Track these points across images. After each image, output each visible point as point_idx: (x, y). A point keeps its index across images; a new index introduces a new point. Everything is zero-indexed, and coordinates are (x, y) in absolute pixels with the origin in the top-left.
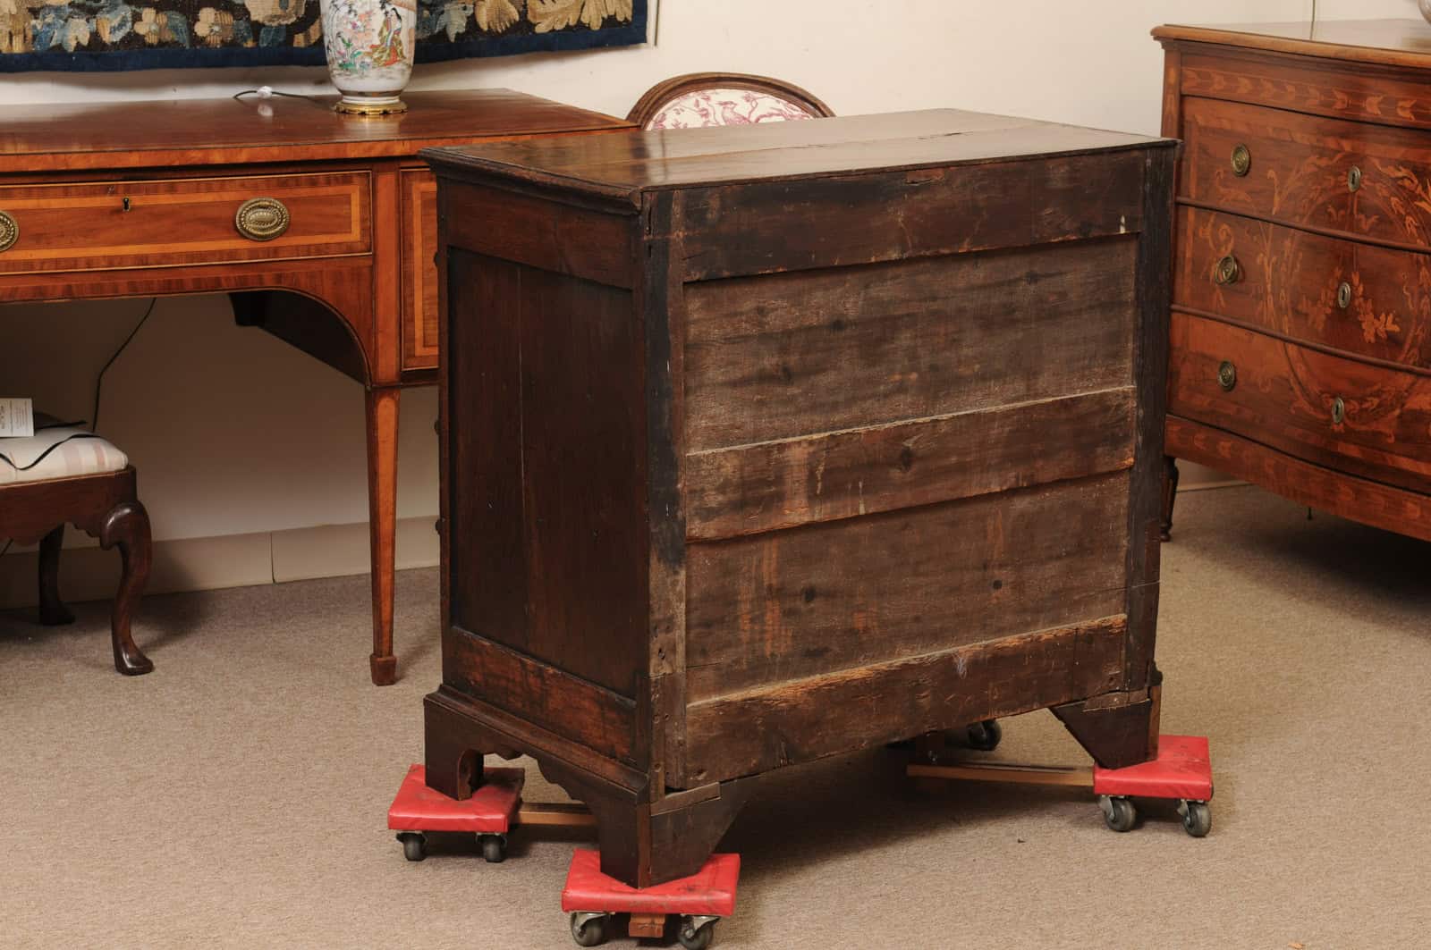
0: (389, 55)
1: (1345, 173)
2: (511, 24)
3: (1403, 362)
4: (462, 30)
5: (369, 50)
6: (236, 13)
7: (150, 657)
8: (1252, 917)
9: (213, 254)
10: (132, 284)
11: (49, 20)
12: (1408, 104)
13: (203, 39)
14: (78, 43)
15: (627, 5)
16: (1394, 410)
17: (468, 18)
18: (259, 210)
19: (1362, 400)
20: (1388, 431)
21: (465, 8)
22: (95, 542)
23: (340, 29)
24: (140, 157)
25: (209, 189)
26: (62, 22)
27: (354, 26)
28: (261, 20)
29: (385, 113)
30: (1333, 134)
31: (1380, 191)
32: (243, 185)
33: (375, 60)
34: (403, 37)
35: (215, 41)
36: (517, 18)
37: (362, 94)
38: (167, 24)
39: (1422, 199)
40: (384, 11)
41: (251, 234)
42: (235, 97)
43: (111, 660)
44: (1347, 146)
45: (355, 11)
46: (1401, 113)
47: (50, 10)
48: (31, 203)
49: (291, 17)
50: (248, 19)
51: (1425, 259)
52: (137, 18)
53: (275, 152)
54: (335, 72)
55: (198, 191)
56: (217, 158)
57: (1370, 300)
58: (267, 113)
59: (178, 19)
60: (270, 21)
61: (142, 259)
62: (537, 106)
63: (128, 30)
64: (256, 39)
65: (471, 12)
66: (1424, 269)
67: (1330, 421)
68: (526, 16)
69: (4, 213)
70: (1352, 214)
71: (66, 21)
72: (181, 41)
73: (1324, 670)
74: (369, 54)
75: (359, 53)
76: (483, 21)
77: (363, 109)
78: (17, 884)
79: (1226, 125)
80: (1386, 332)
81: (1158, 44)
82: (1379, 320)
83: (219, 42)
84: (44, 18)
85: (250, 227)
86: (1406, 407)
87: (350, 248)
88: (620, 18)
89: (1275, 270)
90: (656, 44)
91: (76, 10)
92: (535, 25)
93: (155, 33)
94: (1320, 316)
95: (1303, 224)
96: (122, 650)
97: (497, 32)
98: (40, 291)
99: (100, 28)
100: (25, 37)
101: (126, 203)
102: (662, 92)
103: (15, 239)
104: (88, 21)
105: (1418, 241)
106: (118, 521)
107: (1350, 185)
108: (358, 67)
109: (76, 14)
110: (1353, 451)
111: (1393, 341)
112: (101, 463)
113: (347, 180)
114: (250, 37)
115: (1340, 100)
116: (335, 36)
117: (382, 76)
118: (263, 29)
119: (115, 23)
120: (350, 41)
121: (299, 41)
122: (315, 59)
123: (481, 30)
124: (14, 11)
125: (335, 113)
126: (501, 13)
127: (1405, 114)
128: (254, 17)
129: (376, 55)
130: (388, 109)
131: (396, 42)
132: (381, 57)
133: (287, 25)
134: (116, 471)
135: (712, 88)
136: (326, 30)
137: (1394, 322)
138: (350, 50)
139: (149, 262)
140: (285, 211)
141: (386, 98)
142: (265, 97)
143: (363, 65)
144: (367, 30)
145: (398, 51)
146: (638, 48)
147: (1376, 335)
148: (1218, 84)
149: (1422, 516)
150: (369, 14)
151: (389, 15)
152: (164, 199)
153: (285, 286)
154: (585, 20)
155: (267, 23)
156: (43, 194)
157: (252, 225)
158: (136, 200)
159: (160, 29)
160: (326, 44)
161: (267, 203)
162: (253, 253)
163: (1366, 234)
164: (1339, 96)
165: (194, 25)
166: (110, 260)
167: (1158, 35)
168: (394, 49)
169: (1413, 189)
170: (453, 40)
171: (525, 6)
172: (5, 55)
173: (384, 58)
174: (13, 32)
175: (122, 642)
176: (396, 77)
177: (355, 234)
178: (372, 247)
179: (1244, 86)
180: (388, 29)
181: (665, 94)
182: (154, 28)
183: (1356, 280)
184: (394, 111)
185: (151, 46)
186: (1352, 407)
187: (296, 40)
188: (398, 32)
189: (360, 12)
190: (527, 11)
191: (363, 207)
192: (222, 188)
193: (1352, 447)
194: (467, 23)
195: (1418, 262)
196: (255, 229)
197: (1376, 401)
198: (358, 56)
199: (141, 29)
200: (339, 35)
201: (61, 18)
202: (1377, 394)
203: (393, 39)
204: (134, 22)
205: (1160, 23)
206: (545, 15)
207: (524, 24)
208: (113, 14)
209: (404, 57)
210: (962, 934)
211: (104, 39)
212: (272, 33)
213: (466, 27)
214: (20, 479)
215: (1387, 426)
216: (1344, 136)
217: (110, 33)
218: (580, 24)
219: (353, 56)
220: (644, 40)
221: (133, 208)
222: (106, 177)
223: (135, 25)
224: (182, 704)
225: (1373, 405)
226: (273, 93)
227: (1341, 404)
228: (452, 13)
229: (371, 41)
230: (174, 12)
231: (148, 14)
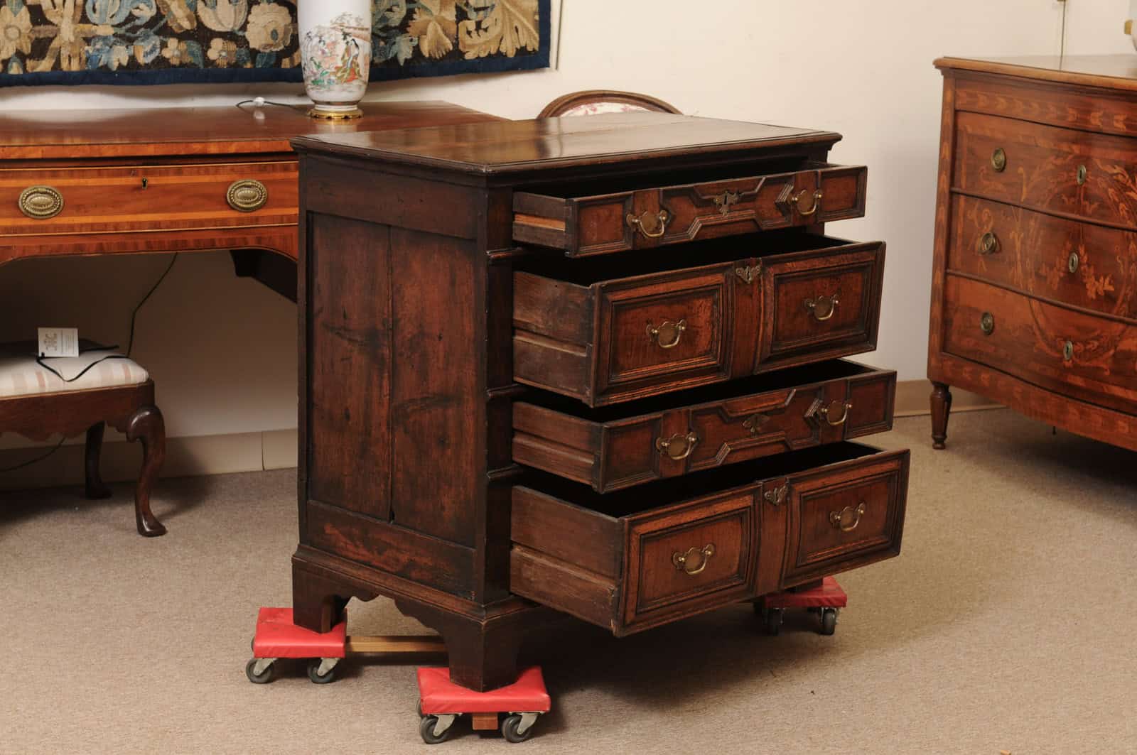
0: (349, 74)
1: (1074, 170)
2: (446, 52)
3: (1117, 314)
4: (409, 56)
5: (333, 70)
6: (238, 43)
7: (164, 524)
8: (974, 732)
9: (209, 221)
10: (148, 244)
11: (98, 46)
12: (1121, 118)
13: (214, 61)
14: (120, 64)
15: (535, 38)
16: (1109, 350)
17: (414, 47)
18: (244, 188)
19: (1086, 343)
20: (1104, 366)
21: (411, 40)
22: (123, 437)
23: (314, 55)
24: (155, 148)
25: (207, 172)
26: (108, 48)
27: (323, 52)
28: (257, 48)
29: (346, 118)
30: (1066, 140)
31: (1101, 184)
32: (232, 170)
33: (339, 78)
34: (360, 61)
35: (223, 63)
36: (451, 48)
37: (329, 103)
38: (187, 50)
39: (1131, 190)
40: (345, 41)
41: (238, 206)
42: (238, 105)
43: (135, 525)
44: (1076, 149)
45: (324, 41)
46: (1116, 124)
47: (99, 39)
48: (73, 182)
49: (280, 46)
50: (248, 47)
51: (1133, 235)
52: (164, 45)
53: (257, 145)
54: (309, 87)
55: (198, 173)
56: (213, 149)
57: (1092, 267)
58: (260, 117)
59: (195, 47)
60: (264, 48)
61: (156, 224)
62: (461, 114)
63: (157, 55)
64: (254, 62)
65: (416, 43)
66: (1132, 243)
67: (1062, 359)
68: (458, 47)
69: (53, 189)
70: (1079, 201)
71: (111, 47)
72: (197, 63)
73: (1052, 547)
74: (334, 74)
75: (327, 73)
76: (425, 49)
77: (330, 115)
78: (46, 690)
79: (988, 133)
80: (1105, 291)
81: (939, 72)
82: (1099, 281)
83: (225, 64)
84: (95, 45)
85: (238, 202)
86: (1118, 348)
88: (530, 49)
89: (1023, 243)
90: (557, 68)
91: (119, 39)
92: (465, 53)
93: (177, 57)
94: (1056, 277)
95: (1045, 208)
96: (143, 518)
97: (436, 59)
98: (80, 247)
99: (136, 53)
100: (80, 59)
101: (144, 183)
102: (560, 105)
103: (61, 208)
104: (127, 47)
105: (1129, 222)
106: (140, 421)
107: (1079, 180)
108: (326, 83)
109: (118, 42)
110: (1078, 381)
111: (1109, 299)
112: (128, 377)
114: (248, 60)
115: (1072, 115)
116: (309, 58)
117: (344, 90)
118: (259, 54)
119: (148, 49)
120: (320, 63)
121: (286, 63)
122: (295, 77)
123: (424, 56)
124: (72, 39)
125: (309, 118)
126: (439, 44)
127: (1119, 125)
128: (252, 46)
129: (339, 74)
130: (348, 115)
131: (354, 64)
132: (343, 75)
133: (277, 52)
134: (139, 384)
135: (599, 102)
136: (303, 56)
137: (1110, 284)
138: (320, 70)
139: (162, 226)
140: (264, 190)
141: (348, 106)
142: (259, 105)
143: (330, 81)
144: (332, 56)
145: (356, 71)
146: (543, 71)
147: (1097, 293)
148: (982, 102)
149: (1130, 432)
150: (334, 43)
151: (349, 44)
152: (172, 180)
153: (263, 246)
154: (503, 50)
155: (261, 50)
156: (82, 175)
157: (239, 200)
158: (152, 181)
159: (181, 53)
160: (303, 65)
161: (250, 184)
162: (240, 221)
163: (1090, 216)
164: (1071, 111)
165: (207, 51)
166: (132, 225)
167: (939, 64)
168: (353, 70)
169: (1124, 183)
170: (402, 64)
171: (457, 39)
172: (65, 72)
173: (345, 77)
174: (71, 55)
175: (143, 512)
176: (355, 91)
179: (1001, 104)
180: (349, 55)
181: (561, 106)
182: (176, 53)
183: (1082, 251)
184: (353, 116)
185: (174, 66)
186: (1078, 348)
187: (283, 63)
188: (356, 57)
189: (328, 41)
190: (458, 43)
192: (217, 172)
193: (1078, 378)
194: (413, 51)
195: (1128, 237)
196: (240, 202)
197: (1096, 343)
198: (327, 75)
199: (167, 53)
200: (312, 59)
201: (107, 45)
202: (1097, 338)
203: (352, 62)
204: (161, 49)
205: (940, 55)
206: (472, 46)
207: (457, 53)
208: (146, 42)
209: (360, 76)
210: (751, 741)
211: (139, 61)
212: (265, 58)
213: (412, 54)
214: (67, 388)
215: (1105, 363)
216: (1075, 142)
217: (144, 56)
218: (499, 53)
219: (322, 75)
220: (547, 65)
221: (149, 186)
222: (129, 163)
223: (163, 51)
224: (183, 559)
225: (1093, 346)
226: (265, 102)
227: (1070, 346)
228: (402, 43)
229: (336, 63)
230: (192, 41)
231: (173, 43)
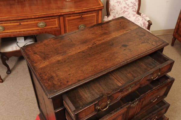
9: (35, 30)
25: (33, 21)
32: (38, 20)
55: (31, 21)
56: (33, 17)
87: (56, 27)
101: (20, 24)
113: (55, 18)
140: (45, 23)
158: (22, 23)
177: (57, 26)
178: (60, 27)
191: (58, 22)
